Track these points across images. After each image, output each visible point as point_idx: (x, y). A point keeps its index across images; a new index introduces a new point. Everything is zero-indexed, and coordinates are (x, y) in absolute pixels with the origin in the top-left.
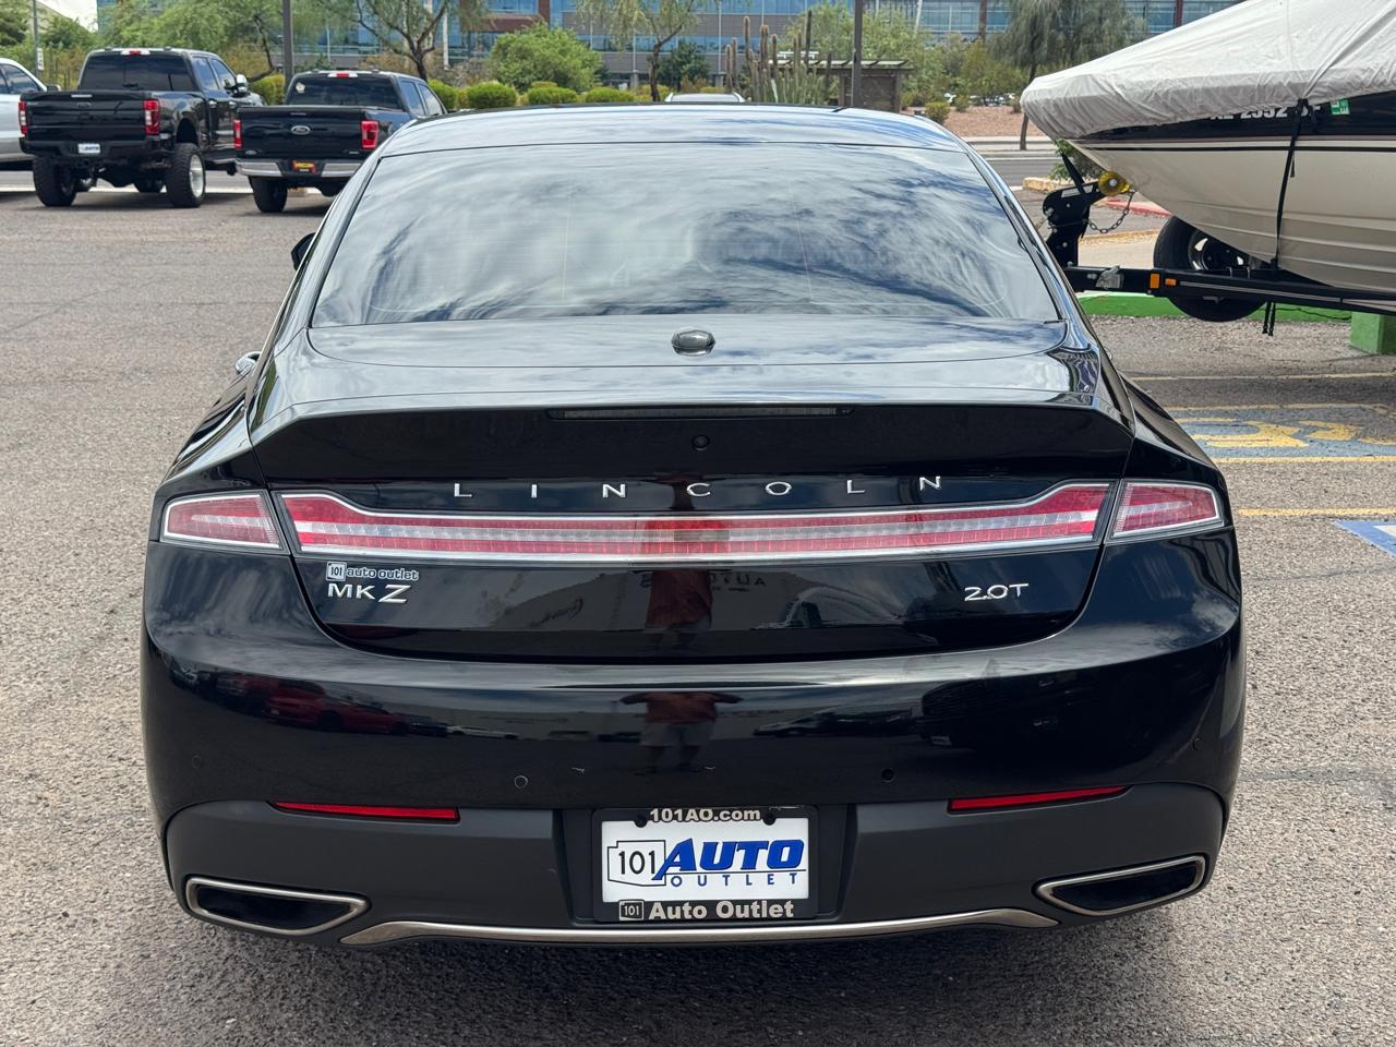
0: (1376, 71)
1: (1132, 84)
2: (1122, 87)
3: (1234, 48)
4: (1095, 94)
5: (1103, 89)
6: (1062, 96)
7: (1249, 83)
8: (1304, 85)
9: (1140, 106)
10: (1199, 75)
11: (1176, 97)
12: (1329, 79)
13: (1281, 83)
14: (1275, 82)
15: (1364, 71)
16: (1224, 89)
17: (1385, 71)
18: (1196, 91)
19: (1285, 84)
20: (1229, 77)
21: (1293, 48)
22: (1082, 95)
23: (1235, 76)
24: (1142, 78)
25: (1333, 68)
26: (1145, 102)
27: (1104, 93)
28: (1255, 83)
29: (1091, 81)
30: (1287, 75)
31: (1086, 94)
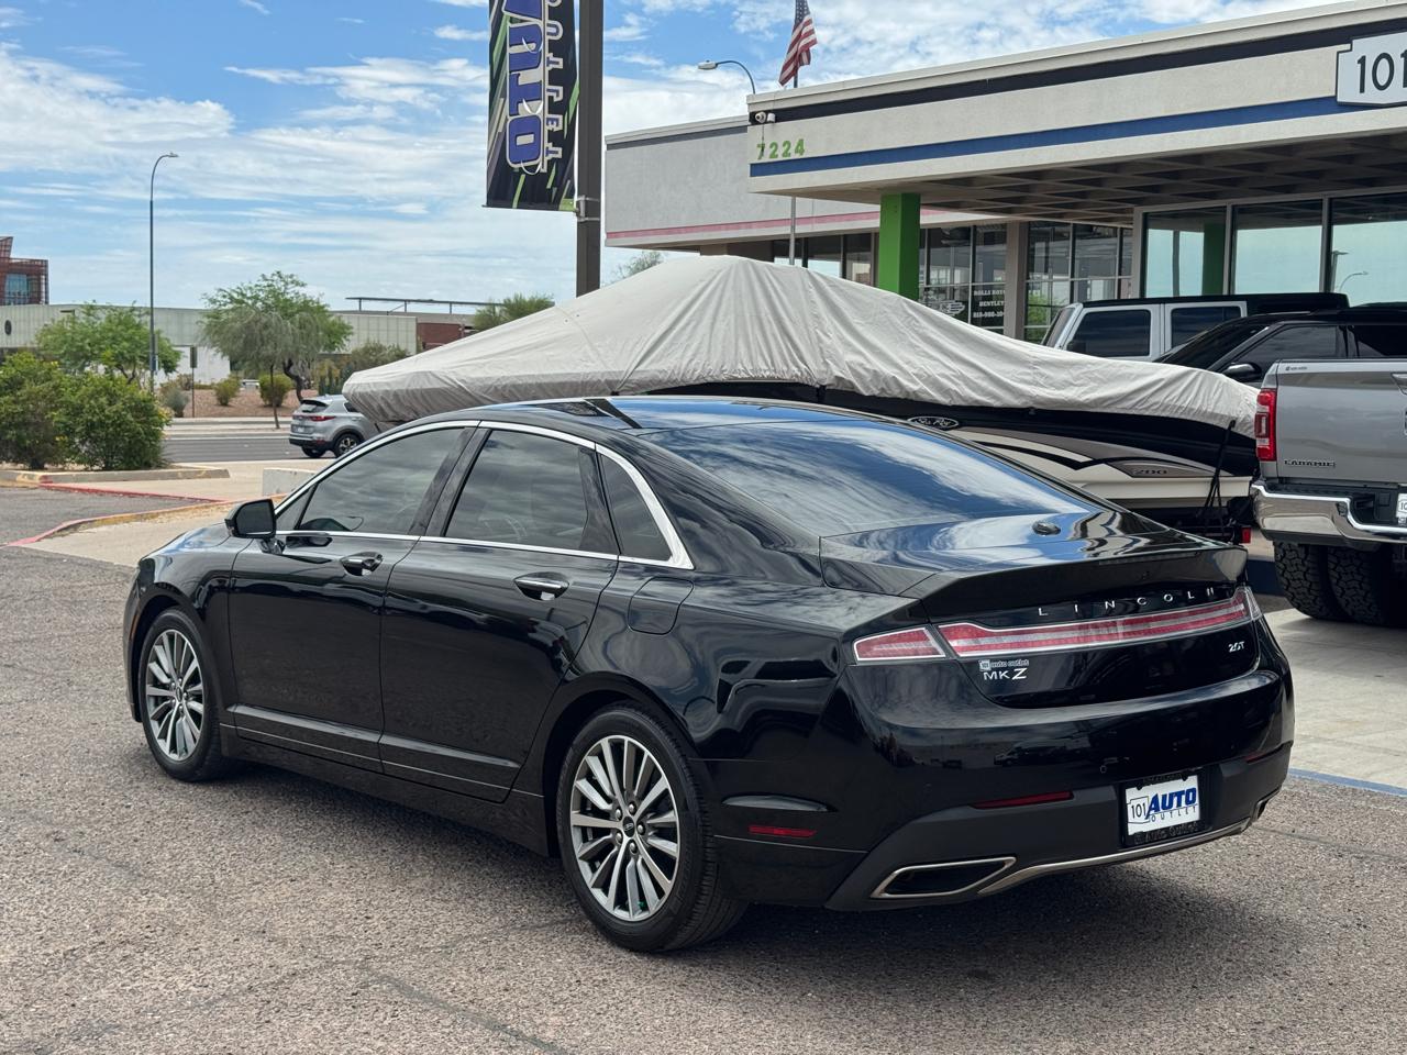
0: (669, 372)
1: (472, 379)
2: (462, 381)
3: (552, 353)
4: (437, 386)
5: (442, 381)
6: (404, 388)
7: (574, 380)
8: (617, 382)
9: (481, 397)
10: (532, 373)
11: (513, 390)
12: (636, 377)
13: (599, 381)
14: (595, 379)
15: (660, 372)
16: (553, 384)
17: (676, 372)
18: (530, 385)
19: (603, 380)
20: (557, 375)
21: (599, 355)
22: (425, 387)
23: (562, 374)
24: (479, 374)
25: (640, 368)
26: (485, 393)
27: (446, 386)
28: (580, 379)
29: (431, 377)
30: (603, 374)
31: (429, 386)
